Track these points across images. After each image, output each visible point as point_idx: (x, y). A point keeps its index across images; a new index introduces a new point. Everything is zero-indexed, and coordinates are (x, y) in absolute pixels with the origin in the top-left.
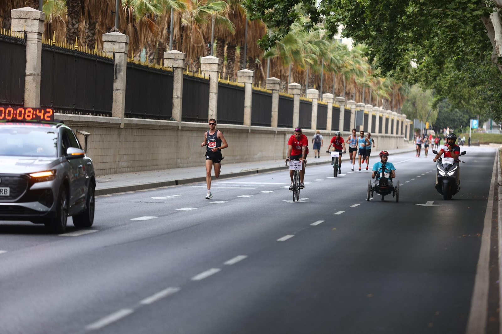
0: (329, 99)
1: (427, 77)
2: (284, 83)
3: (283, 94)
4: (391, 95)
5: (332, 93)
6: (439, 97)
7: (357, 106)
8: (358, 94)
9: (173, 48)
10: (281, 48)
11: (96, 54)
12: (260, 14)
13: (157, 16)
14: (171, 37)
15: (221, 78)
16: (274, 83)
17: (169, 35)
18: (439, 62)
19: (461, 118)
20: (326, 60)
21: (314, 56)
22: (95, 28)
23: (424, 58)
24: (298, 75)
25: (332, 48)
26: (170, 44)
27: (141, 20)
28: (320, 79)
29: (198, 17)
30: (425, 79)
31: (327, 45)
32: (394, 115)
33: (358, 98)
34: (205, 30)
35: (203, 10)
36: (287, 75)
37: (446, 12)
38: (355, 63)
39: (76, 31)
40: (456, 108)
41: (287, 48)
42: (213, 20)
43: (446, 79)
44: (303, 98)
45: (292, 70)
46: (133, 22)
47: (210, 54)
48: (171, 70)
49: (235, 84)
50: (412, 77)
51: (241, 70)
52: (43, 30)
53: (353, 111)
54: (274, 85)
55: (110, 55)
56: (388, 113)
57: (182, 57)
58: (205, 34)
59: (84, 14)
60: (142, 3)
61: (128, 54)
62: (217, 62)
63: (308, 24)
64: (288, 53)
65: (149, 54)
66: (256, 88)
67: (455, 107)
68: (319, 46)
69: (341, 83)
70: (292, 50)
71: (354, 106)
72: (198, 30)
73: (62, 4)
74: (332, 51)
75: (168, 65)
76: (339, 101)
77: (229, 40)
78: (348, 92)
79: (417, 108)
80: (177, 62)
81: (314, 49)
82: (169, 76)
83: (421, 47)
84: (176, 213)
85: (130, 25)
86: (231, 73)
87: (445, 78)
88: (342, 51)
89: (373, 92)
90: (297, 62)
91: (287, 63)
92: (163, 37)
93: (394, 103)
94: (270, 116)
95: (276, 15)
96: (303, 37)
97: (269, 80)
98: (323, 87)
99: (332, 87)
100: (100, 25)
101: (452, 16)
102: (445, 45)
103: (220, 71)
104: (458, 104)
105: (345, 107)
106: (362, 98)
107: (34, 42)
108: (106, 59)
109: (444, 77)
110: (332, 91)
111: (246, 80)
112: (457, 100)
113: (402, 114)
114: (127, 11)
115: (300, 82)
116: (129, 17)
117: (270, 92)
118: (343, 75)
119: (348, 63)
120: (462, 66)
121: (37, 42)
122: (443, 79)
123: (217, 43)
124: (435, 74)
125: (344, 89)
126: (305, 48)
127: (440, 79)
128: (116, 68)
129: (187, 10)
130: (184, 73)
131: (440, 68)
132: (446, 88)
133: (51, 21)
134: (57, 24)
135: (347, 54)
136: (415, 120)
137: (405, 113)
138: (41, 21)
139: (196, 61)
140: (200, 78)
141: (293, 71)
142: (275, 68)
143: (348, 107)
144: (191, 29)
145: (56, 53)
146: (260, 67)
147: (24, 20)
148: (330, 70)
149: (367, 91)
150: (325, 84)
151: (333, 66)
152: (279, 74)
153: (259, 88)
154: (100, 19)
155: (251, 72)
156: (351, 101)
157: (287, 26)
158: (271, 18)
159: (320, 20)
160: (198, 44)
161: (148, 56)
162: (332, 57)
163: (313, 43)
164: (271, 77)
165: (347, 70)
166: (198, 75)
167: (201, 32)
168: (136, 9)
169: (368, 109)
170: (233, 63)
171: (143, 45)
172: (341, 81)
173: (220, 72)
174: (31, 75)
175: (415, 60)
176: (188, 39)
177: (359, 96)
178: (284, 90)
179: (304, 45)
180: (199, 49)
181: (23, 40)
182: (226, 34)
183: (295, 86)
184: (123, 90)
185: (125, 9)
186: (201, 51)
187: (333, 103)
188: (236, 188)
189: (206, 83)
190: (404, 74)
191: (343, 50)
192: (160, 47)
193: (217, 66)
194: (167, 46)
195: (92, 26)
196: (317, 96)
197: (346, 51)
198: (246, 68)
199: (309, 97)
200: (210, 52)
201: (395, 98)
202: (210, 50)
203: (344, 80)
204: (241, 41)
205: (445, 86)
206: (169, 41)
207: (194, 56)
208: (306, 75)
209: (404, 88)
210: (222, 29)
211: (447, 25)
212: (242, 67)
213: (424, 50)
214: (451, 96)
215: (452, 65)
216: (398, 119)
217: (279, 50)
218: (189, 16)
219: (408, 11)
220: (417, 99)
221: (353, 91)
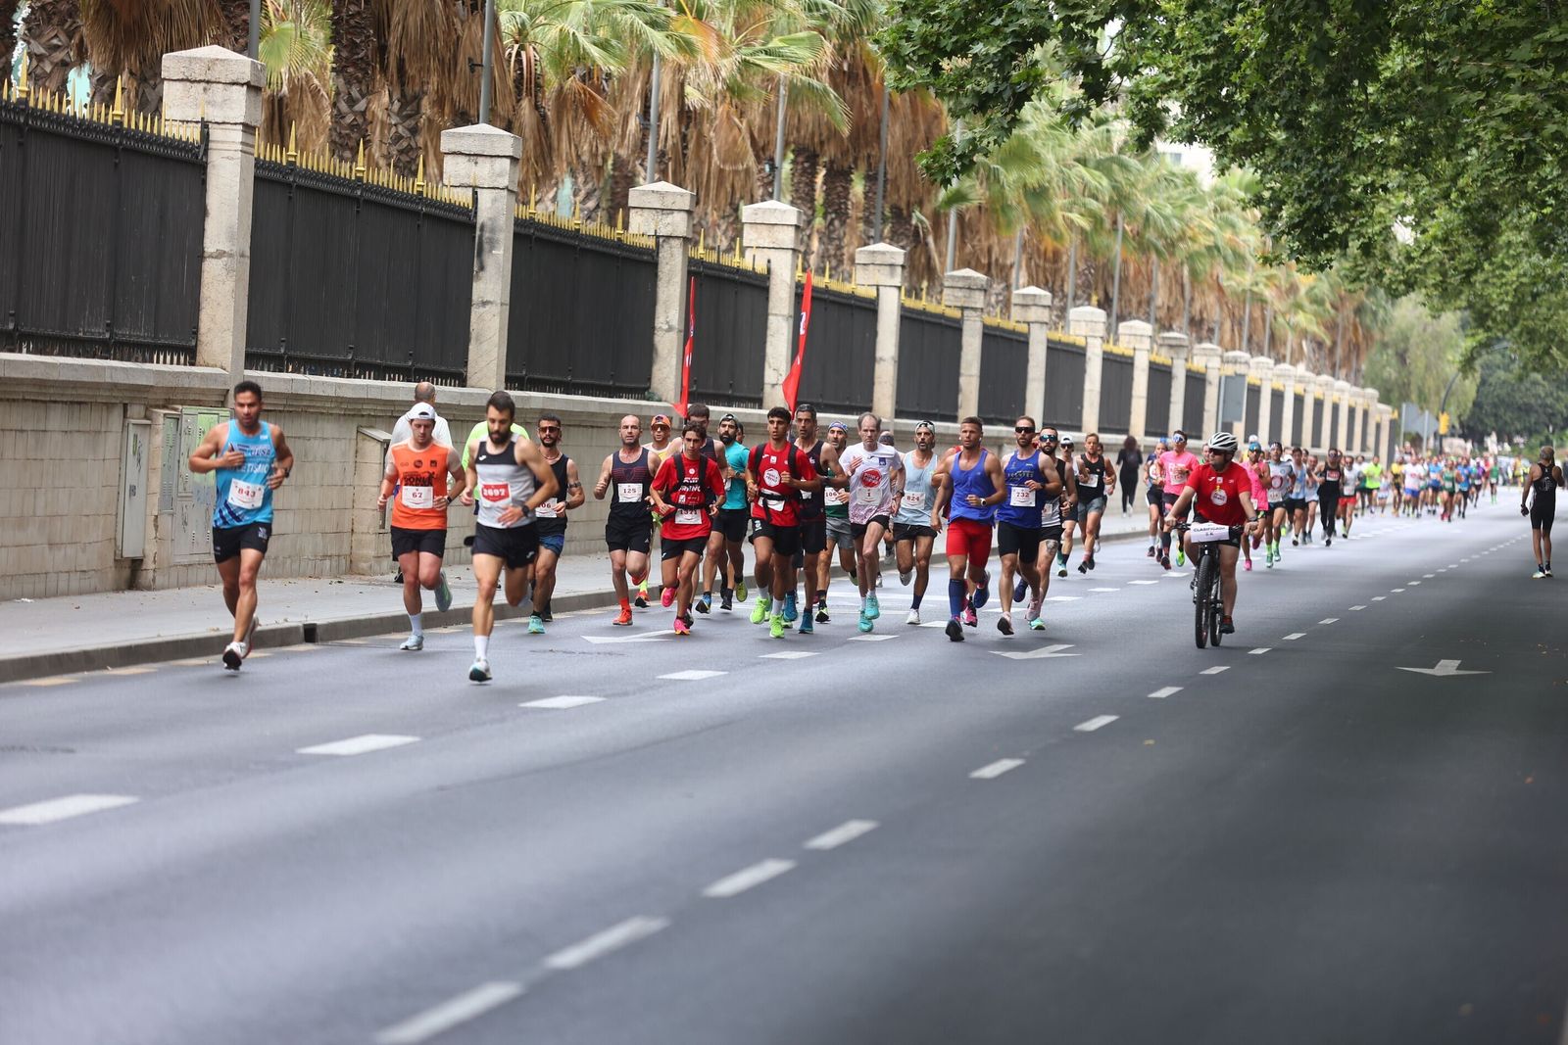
0: (1137, 339)
1: (1444, 274)
2: (998, 287)
3: (996, 320)
4: (1331, 327)
5: (1148, 320)
6: (1482, 336)
7: (1224, 361)
8: (1228, 325)
9: (657, 176)
10: (992, 177)
11: (421, 193)
12: (927, 72)
13: (609, 76)
14: (651, 141)
15: (804, 270)
16: (969, 288)
17: (645, 136)
18: (1482, 226)
19: (1549, 401)
20: (1130, 217)
21: (1094, 204)
22: (418, 111)
23: (1436, 212)
24: (1041, 263)
25: (1149, 180)
26: (649, 162)
27: (561, 87)
28: (1113, 278)
29: (736, 80)
30: (1439, 278)
31: (1132, 169)
32: (1342, 391)
33: (1227, 337)
34: (757, 121)
35: (751, 59)
36: (1009, 262)
37: (1505, 72)
38: (1220, 227)
39: (360, 121)
40: (1535, 369)
41: (1010, 177)
42: (783, 91)
43: (1504, 280)
44: (1058, 335)
45: (1024, 246)
46: (536, 96)
47: (771, 195)
48: (651, 243)
49: (846, 288)
50: (1397, 272)
51: (866, 245)
52: (259, 118)
53: (1213, 377)
54: (967, 293)
55: (463, 197)
56: (1320, 385)
57: (686, 204)
58: (756, 135)
59: (384, 69)
60: (563, 36)
61: (520, 193)
62: (794, 222)
63: (1074, 106)
64: (1012, 196)
65: (582, 194)
66: (911, 303)
67: (1530, 366)
68: (1108, 173)
69: (1176, 289)
70: (1025, 186)
71: (1215, 362)
72: (737, 120)
73: (318, 36)
74: (1149, 192)
75: (640, 228)
76: (1171, 346)
77: (829, 153)
78: (1197, 318)
79: (1412, 368)
80: (669, 219)
81: (1094, 183)
82: (643, 263)
83: (1428, 178)
84: (660, 687)
85: (525, 103)
86: (835, 256)
87: (1503, 276)
88: (1181, 189)
89: (1275, 318)
90: (1040, 222)
91: (1009, 224)
92: (626, 141)
93: (1339, 352)
94: (955, 389)
95: (978, 75)
96: (1061, 146)
97: (953, 278)
98: (1120, 300)
99: (1149, 302)
100: (433, 104)
101: (1524, 84)
102: (1501, 174)
103: (802, 248)
104: (1539, 358)
105: (1189, 365)
106: (1241, 336)
107: (230, 154)
108: (451, 207)
109: (1497, 272)
110: (1148, 314)
111: (882, 277)
112: (1539, 347)
113: (1364, 387)
114: (519, 61)
115: (1050, 284)
116: (522, 78)
117: (957, 314)
118: (1182, 264)
119: (1200, 226)
120: (1553, 241)
121: (239, 154)
122: (1495, 280)
123: (794, 162)
124: (1469, 262)
125: (1187, 306)
126: (1067, 181)
127: (1486, 281)
128: (481, 237)
129: (701, 58)
130: (692, 253)
131: (1485, 246)
132: (1505, 307)
133: (285, 89)
134: (301, 100)
135: (1197, 199)
136: (1404, 406)
137: (1373, 385)
138: (253, 88)
139: (728, 216)
140: (738, 271)
141: (1029, 250)
142: (972, 240)
143: (1198, 364)
144: (715, 118)
145: (299, 187)
146: (925, 238)
147: (203, 85)
148: (1143, 247)
149: (1257, 314)
150: (1126, 292)
151: (1151, 235)
152: (984, 261)
153: (924, 304)
154: (432, 86)
155: (897, 254)
156: (1206, 345)
157: (1012, 111)
158: (961, 87)
159: (1112, 92)
160: (735, 163)
161: (579, 199)
162: (1150, 209)
163: (1092, 164)
164: (959, 268)
165: (1196, 247)
166: (733, 260)
167: (744, 126)
168: (544, 54)
169: (1261, 370)
170: (843, 223)
171: (565, 165)
172: (1177, 281)
173: (801, 252)
174: (220, 254)
175: (1408, 219)
176: (705, 149)
177: (1233, 330)
178: (998, 310)
179: (1062, 172)
180: (737, 178)
181: (199, 147)
182: (821, 135)
183: (1035, 296)
184: (502, 304)
185: (510, 54)
186: (743, 187)
187: (1151, 350)
188: (847, 611)
189: (758, 285)
190: (1372, 264)
191: (1185, 186)
192: (616, 174)
193: (791, 232)
194: (639, 168)
195: (409, 104)
196: (1101, 330)
197: (1195, 191)
198: (882, 239)
199: (1078, 332)
200: (770, 190)
201: (1343, 337)
202: (771, 183)
203: (1186, 280)
204: (869, 156)
205: (1502, 302)
206: (646, 153)
207: (723, 202)
208: (1068, 261)
209: (1374, 308)
210: (809, 118)
211: (1505, 110)
212: (869, 238)
213: (1436, 190)
214: (1520, 334)
215: (1524, 236)
216: (1353, 405)
217: (984, 184)
218: (707, 76)
219: (1388, 68)
220: (1412, 341)
221: (1215, 314)
